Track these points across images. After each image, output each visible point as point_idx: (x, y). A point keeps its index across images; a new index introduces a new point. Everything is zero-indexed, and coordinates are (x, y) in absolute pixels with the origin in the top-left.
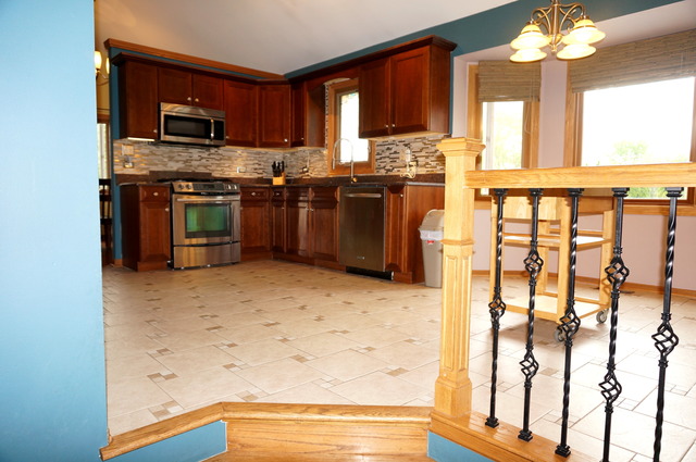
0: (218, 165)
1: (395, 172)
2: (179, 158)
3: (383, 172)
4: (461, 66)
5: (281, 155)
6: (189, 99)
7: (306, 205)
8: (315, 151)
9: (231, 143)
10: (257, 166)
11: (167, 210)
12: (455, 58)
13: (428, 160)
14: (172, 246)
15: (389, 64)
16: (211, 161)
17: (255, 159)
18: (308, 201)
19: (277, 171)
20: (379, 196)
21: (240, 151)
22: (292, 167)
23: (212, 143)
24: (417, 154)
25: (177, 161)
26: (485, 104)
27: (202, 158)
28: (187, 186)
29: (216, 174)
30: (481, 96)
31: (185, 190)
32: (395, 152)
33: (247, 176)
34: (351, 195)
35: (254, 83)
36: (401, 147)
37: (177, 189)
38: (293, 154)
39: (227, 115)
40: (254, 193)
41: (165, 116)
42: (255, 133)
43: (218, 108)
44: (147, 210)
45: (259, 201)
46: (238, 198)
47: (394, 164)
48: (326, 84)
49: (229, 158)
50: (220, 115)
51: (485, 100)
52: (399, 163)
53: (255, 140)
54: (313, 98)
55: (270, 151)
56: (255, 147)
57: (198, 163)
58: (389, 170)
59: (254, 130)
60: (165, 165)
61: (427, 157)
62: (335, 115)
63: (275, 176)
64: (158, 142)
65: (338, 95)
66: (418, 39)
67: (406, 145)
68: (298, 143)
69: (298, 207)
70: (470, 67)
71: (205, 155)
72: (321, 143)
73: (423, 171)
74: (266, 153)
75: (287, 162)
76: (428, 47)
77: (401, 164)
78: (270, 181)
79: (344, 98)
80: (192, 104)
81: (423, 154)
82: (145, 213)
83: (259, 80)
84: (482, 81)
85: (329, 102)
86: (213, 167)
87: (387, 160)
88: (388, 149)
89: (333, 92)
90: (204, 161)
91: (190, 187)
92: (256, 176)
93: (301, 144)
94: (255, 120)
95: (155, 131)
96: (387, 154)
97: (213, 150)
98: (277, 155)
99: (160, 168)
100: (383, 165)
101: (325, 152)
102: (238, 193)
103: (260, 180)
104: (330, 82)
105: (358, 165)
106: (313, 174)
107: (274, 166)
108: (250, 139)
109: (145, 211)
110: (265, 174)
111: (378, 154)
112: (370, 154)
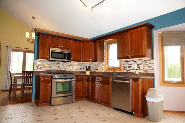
0: (69, 67)
1: (130, 71)
2: (56, 65)
3: (126, 71)
4: (156, 34)
5: (89, 64)
6: (60, 46)
7: (98, 82)
8: (100, 63)
9: (73, 60)
10: (81, 68)
11: (50, 84)
12: (154, 31)
13: (144, 68)
14: (51, 97)
15: (129, 34)
16: (66, 66)
17: (81, 65)
18: (99, 81)
19: (88, 69)
20: (128, 82)
21: (76, 62)
22: (93, 68)
23: (67, 61)
24: (139, 65)
25: (55, 66)
26: (165, 47)
27: (63, 65)
28: (57, 76)
29: (68, 70)
30: (164, 44)
31: (57, 77)
32: (130, 64)
33: (78, 71)
34: (116, 81)
35: (81, 41)
36: (133, 63)
37: (54, 77)
38: (92, 64)
39: (72, 52)
40: (80, 77)
41: (51, 52)
42: (81, 57)
43: (69, 49)
44: (43, 84)
45: (82, 80)
46: (75, 79)
47: (130, 69)
48: (104, 41)
49: (72, 65)
50: (70, 51)
51: (165, 46)
52: (132, 68)
53: (81, 59)
54: (100, 46)
55: (85, 62)
56: (81, 61)
57: (62, 67)
58: (128, 71)
59: (81, 56)
60: (51, 68)
61: (144, 66)
62: (107, 51)
63: (87, 71)
64: (49, 60)
65: (108, 45)
66: (141, 24)
67: (135, 62)
68: (95, 60)
69: (95, 83)
70: (159, 34)
71: (64, 64)
72: (102, 60)
73: (142, 71)
74: (84, 63)
75: (91, 66)
76: (145, 27)
77: (133, 69)
78: (85, 73)
79: (110, 46)
80: (61, 48)
81: (142, 65)
82: (42, 86)
83: (82, 40)
84: (164, 39)
85: (105, 47)
86: (67, 68)
87: (127, 67)
88: (128, 63)
89: (107, 44)
90: (64, 66)
91: (58, 76)
92: (80, 71)
93: (96, 61)
94: (81, 53)
95: (48, 57)
96: (127, 64)
97: (67, 63)
98: (87, 64)
99: (49, 69)
100: (125, 69)
101: (103, 63)
102: (74, 78)
103: (82, 72)
104: (106, 41)
105: (116, 68)
106: (99, 70)
107: (87, 67)
108: (79, 59)
109: (42, 85)
110: (83, 70)
111: (124, 65)
112: (120, 65)
